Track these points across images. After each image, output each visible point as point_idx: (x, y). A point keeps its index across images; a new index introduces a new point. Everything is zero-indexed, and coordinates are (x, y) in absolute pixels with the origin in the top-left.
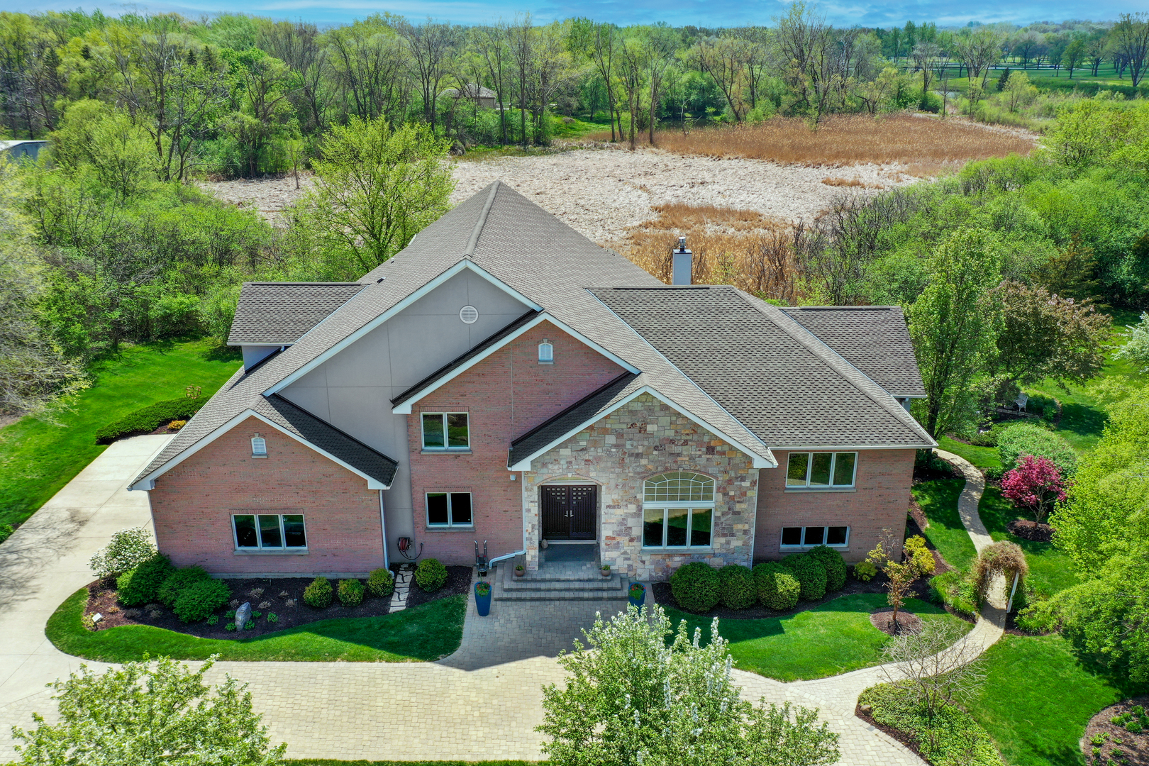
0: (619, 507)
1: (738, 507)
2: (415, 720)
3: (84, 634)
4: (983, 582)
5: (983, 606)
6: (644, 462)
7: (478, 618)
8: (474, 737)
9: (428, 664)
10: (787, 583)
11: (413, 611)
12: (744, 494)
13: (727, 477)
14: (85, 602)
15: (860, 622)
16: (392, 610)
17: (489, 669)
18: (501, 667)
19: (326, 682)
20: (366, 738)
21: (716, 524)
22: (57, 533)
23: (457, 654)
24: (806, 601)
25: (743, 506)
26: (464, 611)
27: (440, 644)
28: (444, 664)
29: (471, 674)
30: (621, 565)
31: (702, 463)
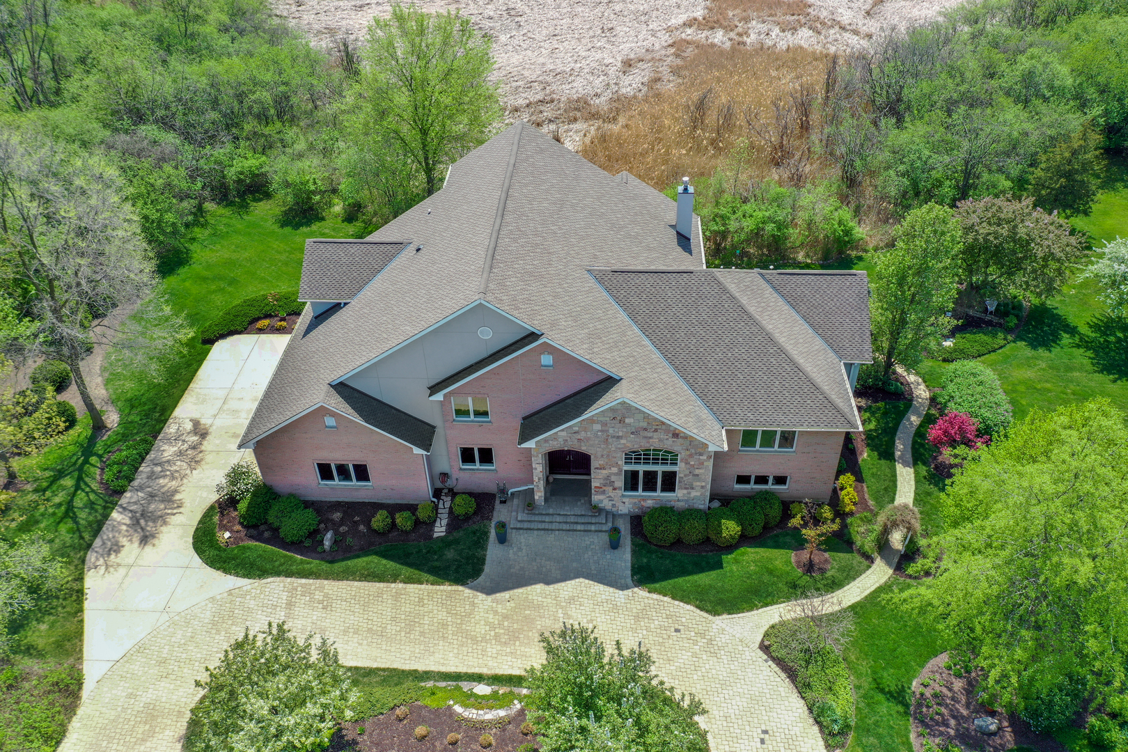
0: (604, 469)
1: (697, 472)
2: (450, 637)
3: (219, 549)
4: (886, 531)
5: (883, 546)
6: (623, 441)
7: (498, 545)
8: (490, 654)
9: (460, 588)
10: (730, 528)
11: (451, 538)
12: (703, 464)
13: (688, 453)
14: (216, 519)
15: (783, 560)
16: (436, 535)
17: (502, 594)
18: (511, 592)
19: (390, 601)
20: (417, 651)
21: (680, 482)
22: (186, 446)
23: (481, 579)
24: (745, 539)
25: (701, 471)
26: (488, 538)
27: (469, 568)
28: (471, 588)
29: (490, 598)
30: (607, 504)
31: (669, 444)
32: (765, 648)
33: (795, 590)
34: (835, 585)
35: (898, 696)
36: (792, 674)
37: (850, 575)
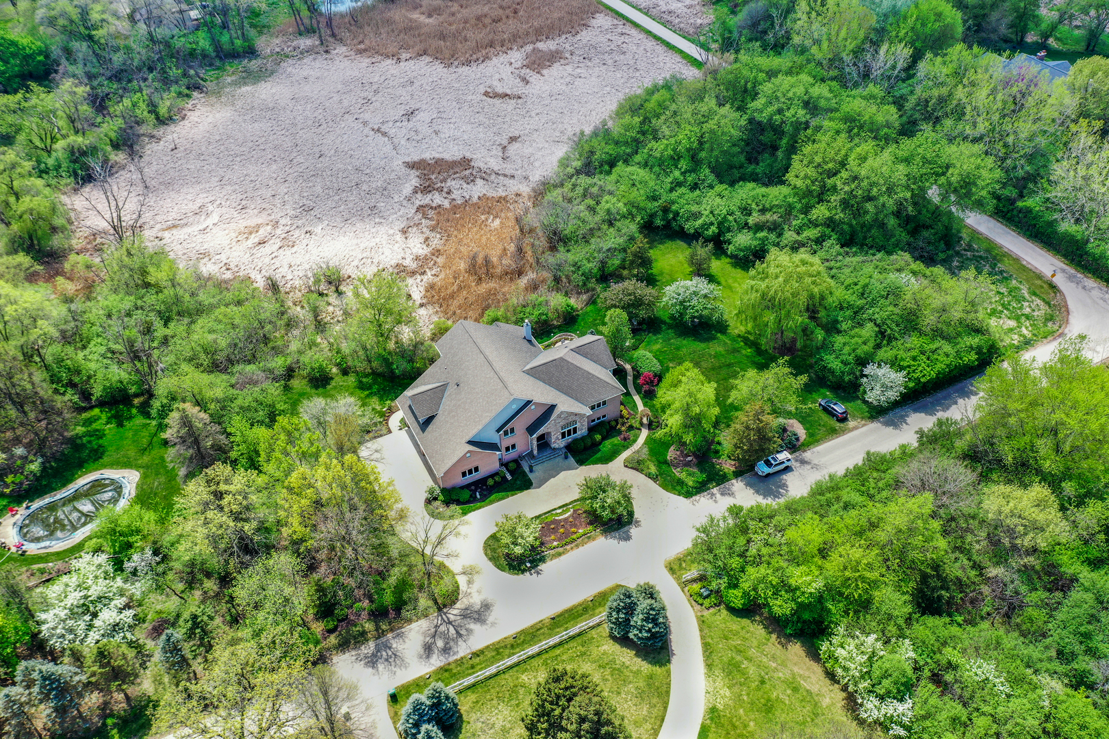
0: (555, 435)
1: (582, 424)
4: (641, 419)
5: (642, 424)
6: (560, 424)
7: (531, 474)
8: (552, 503)
9: (530, 490)
10: (598, 437)
11: (514, 478)
12: (582, 420)
13: (578, 419)
15: (616, 440)
16: (508, 479)
18: (546, 484)
21: (578, 429)
23: (533, 485)
24: (604, 439)
26: (527, 473)
27: (528, 483)
28: (533, 489)
30: (557, 446)
31: (575, 418)
32: (626, 466)
33: (626, 448)
34: (635, 441)
35: (666, 462)
36: (637, 470)
37: (637, 437)
